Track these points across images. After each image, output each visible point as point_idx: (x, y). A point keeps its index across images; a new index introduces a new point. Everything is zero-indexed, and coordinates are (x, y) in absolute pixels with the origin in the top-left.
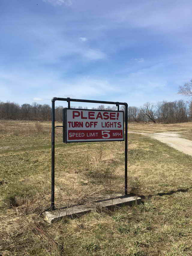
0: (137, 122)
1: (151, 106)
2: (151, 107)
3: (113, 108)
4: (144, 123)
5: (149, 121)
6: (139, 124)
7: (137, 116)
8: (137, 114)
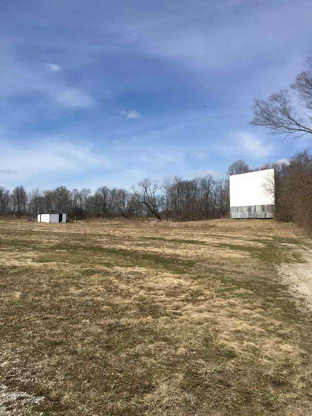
0: (126, 217)
1: (152, 187)
2: (152, 189)
3: (82, 191)
4: (138, 220)
5: (148, 216)
6: (130, 222)
7: (126, 206)
8: (126, 203)
